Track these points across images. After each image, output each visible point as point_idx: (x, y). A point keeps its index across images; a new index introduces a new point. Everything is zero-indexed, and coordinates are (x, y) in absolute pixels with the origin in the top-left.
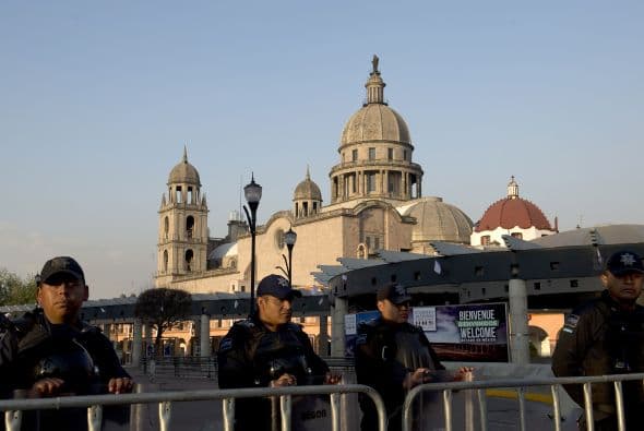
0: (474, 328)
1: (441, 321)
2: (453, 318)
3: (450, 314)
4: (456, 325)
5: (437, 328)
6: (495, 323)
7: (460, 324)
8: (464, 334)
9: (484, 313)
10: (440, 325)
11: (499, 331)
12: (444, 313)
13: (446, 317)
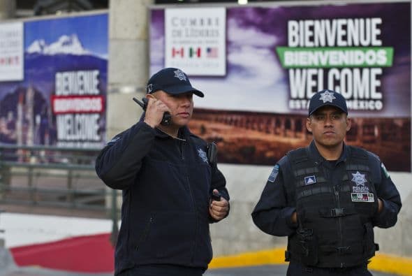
0: (326, 70)
1: (239, 48)
2: (271, 40)
3: (264, 28)
4: (279, 60)
5: (229, 67)
6: (383, 57)
7: (290, 58)
8: (298, 87)
9: (355, 28)
10: (235, 58)
11: (391, 80)
12: (247, 24)
13: (251, 35)
